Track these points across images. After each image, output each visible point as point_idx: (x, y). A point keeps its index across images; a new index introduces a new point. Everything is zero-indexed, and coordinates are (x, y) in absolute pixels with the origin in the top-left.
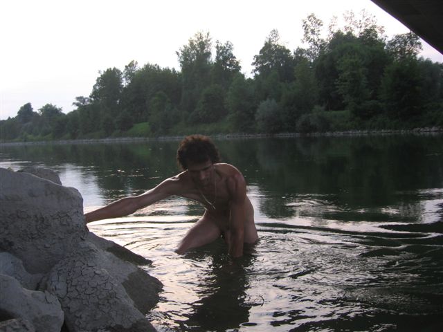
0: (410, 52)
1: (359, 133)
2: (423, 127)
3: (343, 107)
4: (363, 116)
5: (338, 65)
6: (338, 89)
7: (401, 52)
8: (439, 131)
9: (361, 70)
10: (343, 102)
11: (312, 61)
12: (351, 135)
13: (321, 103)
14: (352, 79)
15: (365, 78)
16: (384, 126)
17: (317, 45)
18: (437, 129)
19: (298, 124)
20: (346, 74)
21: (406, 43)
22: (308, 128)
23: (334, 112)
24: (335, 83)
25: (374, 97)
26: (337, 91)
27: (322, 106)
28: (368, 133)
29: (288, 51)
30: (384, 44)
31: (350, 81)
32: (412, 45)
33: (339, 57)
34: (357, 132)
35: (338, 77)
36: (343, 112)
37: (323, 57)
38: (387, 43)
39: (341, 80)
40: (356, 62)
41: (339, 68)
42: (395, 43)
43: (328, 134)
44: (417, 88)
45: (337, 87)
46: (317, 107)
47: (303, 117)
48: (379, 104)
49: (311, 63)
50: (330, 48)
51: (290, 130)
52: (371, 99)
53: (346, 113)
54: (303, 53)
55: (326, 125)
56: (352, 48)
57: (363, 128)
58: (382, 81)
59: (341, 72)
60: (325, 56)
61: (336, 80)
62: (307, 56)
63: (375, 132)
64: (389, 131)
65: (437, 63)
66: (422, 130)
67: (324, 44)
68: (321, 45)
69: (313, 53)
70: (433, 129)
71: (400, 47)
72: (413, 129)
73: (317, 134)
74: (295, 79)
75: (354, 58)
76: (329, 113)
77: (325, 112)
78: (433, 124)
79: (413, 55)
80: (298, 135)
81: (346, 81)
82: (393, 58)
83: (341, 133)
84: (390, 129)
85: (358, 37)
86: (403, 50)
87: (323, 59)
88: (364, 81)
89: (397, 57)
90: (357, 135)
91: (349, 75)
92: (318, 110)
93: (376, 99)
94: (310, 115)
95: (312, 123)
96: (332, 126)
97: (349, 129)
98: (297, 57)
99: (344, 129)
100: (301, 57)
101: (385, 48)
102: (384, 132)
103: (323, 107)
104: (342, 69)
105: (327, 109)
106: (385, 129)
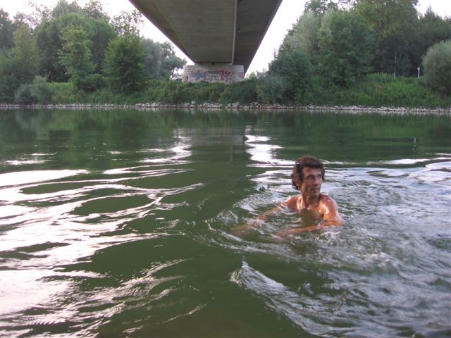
0: (134, 29)
1: (81, 106)
2: (145, 103)
3: (66, 79)
4: (87, 89)
5: (62, 35)
6: (61, 60)
7: (125, 28)
8: (159, 107)
9: (85, 42)
10: (66, 74)
11: (34, 27)
12: (73, 108)
13: (42, 74)
14: (76, 51)
15: (89, 50)
16: (107, 101)
17: (39, 11)
18: (157, 105)
19: (17, 95)
20: (70, 44)
21: (130, 19)
22: (28, 100)
23: (57, 84)
24: (58, 53)
25: (98, 70)
26: (60, 62)
27: (43, 76)
28: (91, 107)
29: (6, 14)
30: (109, 18)
31: (74, 53)
32: (136, 21)
33: (63, 27)
34: (80, 105)
35: (61, 47)
36: (66, 84)
37: (46, 25)
38: (112, 17)
39: (64, 51)
40: (81, 33)
41: (62, 38)
42: (120, 18)
43: (50, 106)
44: (140, 64)
45: (59, 57)
46: (38, 78)
47: (23, 87)
48: (103, 77)
49: (32, 30)
50: (53, 16)
51: (7, 101)
52: (94, 72)
53: (69, 85)
54: (23, 18)
55: (48, 97)
56: (77, 18)
57: (86, 102)
58: (106, 55)
59: (65, 42)
60: (48, 24)
61: (60, 50)
62: (28, 22)
63: (98, 106)
64: (112, 105)
65: (158, 43)
66: (143, 105)
67: (47, 11)
68: (43, 12)
69: (35, 19)
70: (154, 105)
71: (124, 22)
72: (135, 103)
73: (38, 106)
74: (15, 45)
75: (79, 29)
76: (51, 84)
77: (47, 84)
78: (153, 100)
79: (136, 31)
80: (16, 107)
81: (70, 52)
82: (118, 33)
83: (64, 106)
84: (113, 103)
85: (83, 8)
86: (127, 25)
87: (46, 27)
88: (88, 54)
89: (121, 32)
90: (80, 108)
91: (72, 46)
92: (40, 81)
93: (100, 73)
94: (30, 85)
95: (32, 95)
96: (54, 98)
97: (73, 102)
98: (17, 22)
99: (67, 102)
100: (21, 23)
101: (110, 22)
102: (107, 106)
103: (45, 78)
104: (66, 39)
105: (49, 80)
106: (108, 104)
